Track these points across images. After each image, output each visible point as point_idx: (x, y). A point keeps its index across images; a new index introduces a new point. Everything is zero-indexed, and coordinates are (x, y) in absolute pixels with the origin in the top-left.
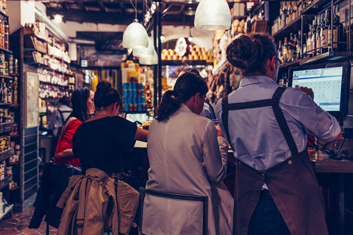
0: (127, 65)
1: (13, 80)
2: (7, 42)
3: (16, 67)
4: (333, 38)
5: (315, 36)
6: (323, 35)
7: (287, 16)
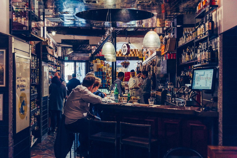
0: (97, 61)
1: (37, 70)
2: (35, 50)
3: (38, 63)
4: (209, 56)
5: (201, 54)
6: (205, 54)
7: (187, 37)
